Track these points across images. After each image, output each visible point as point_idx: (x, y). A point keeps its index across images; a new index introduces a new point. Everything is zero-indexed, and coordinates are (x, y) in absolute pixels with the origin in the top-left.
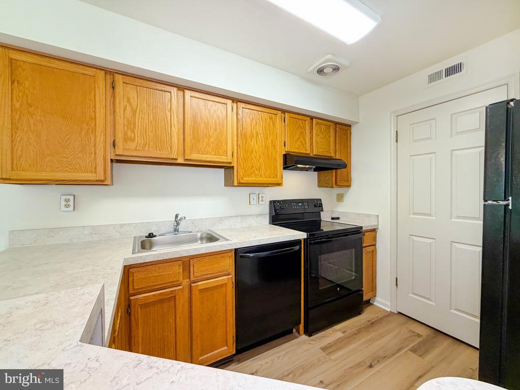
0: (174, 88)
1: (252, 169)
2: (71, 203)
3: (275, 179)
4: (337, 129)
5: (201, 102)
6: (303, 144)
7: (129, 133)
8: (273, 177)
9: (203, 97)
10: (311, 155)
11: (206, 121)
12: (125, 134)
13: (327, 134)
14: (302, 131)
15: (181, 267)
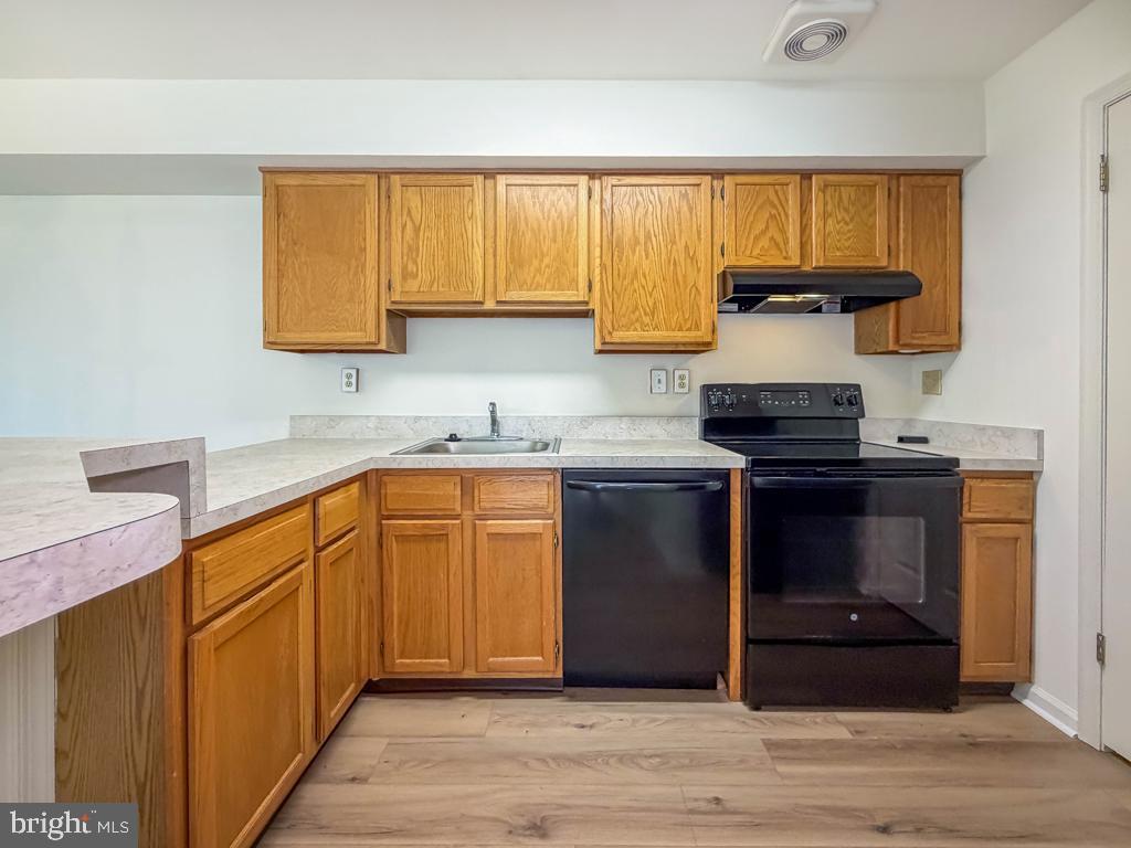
0: (479, 176)
1: (633, 312)
2: (354, 380)
3: (693, 334)
4: (902, 189)
5: (527, 192)
6: (777, 245)
7: (411, 267)
8: (689, 329)
9: (530, 182)
10: (806, 268)
11: (536, 227)
12: (404, 268)
13: (865, 207)
14: (774, 212)
15: (459, 488)
